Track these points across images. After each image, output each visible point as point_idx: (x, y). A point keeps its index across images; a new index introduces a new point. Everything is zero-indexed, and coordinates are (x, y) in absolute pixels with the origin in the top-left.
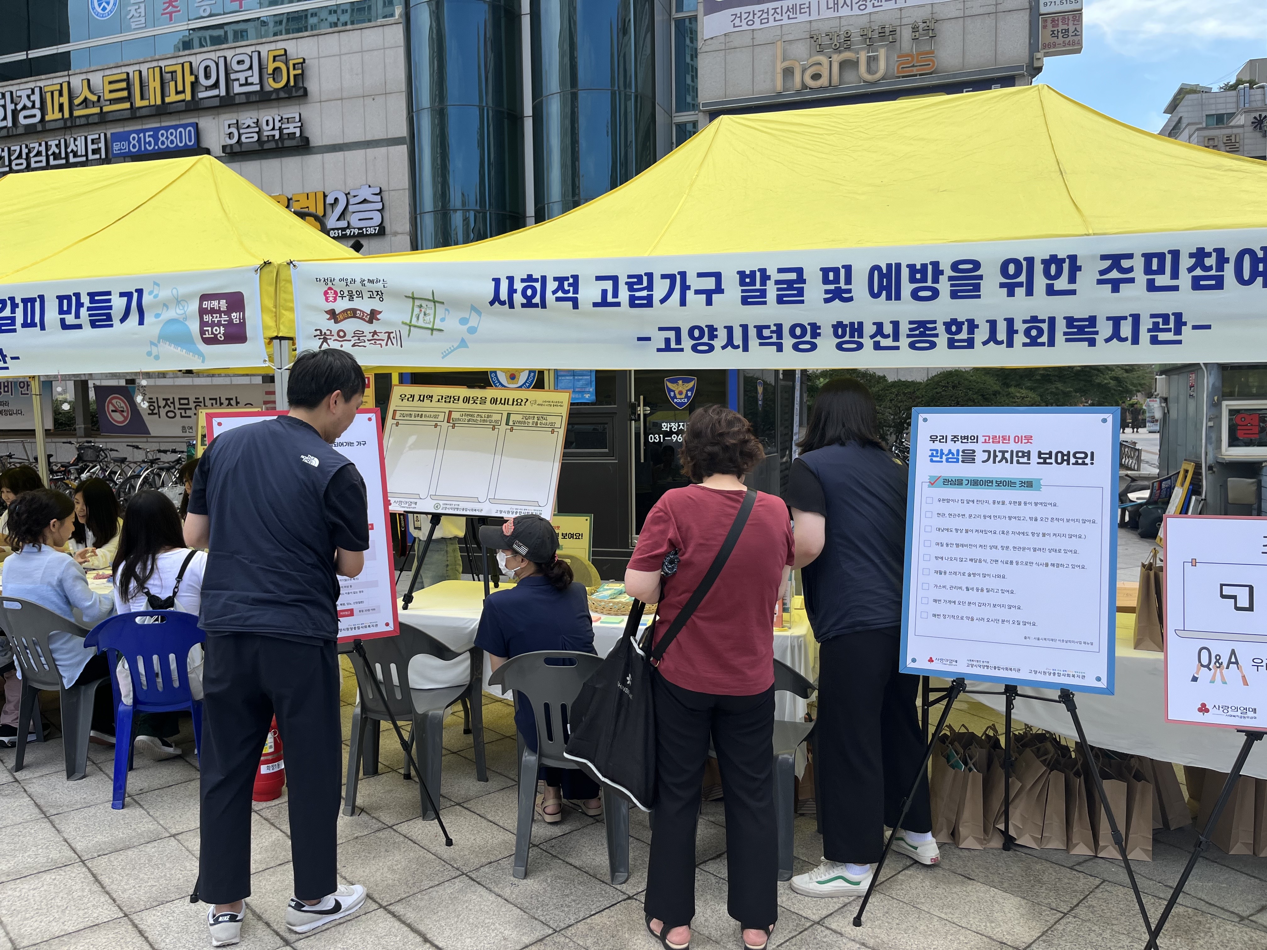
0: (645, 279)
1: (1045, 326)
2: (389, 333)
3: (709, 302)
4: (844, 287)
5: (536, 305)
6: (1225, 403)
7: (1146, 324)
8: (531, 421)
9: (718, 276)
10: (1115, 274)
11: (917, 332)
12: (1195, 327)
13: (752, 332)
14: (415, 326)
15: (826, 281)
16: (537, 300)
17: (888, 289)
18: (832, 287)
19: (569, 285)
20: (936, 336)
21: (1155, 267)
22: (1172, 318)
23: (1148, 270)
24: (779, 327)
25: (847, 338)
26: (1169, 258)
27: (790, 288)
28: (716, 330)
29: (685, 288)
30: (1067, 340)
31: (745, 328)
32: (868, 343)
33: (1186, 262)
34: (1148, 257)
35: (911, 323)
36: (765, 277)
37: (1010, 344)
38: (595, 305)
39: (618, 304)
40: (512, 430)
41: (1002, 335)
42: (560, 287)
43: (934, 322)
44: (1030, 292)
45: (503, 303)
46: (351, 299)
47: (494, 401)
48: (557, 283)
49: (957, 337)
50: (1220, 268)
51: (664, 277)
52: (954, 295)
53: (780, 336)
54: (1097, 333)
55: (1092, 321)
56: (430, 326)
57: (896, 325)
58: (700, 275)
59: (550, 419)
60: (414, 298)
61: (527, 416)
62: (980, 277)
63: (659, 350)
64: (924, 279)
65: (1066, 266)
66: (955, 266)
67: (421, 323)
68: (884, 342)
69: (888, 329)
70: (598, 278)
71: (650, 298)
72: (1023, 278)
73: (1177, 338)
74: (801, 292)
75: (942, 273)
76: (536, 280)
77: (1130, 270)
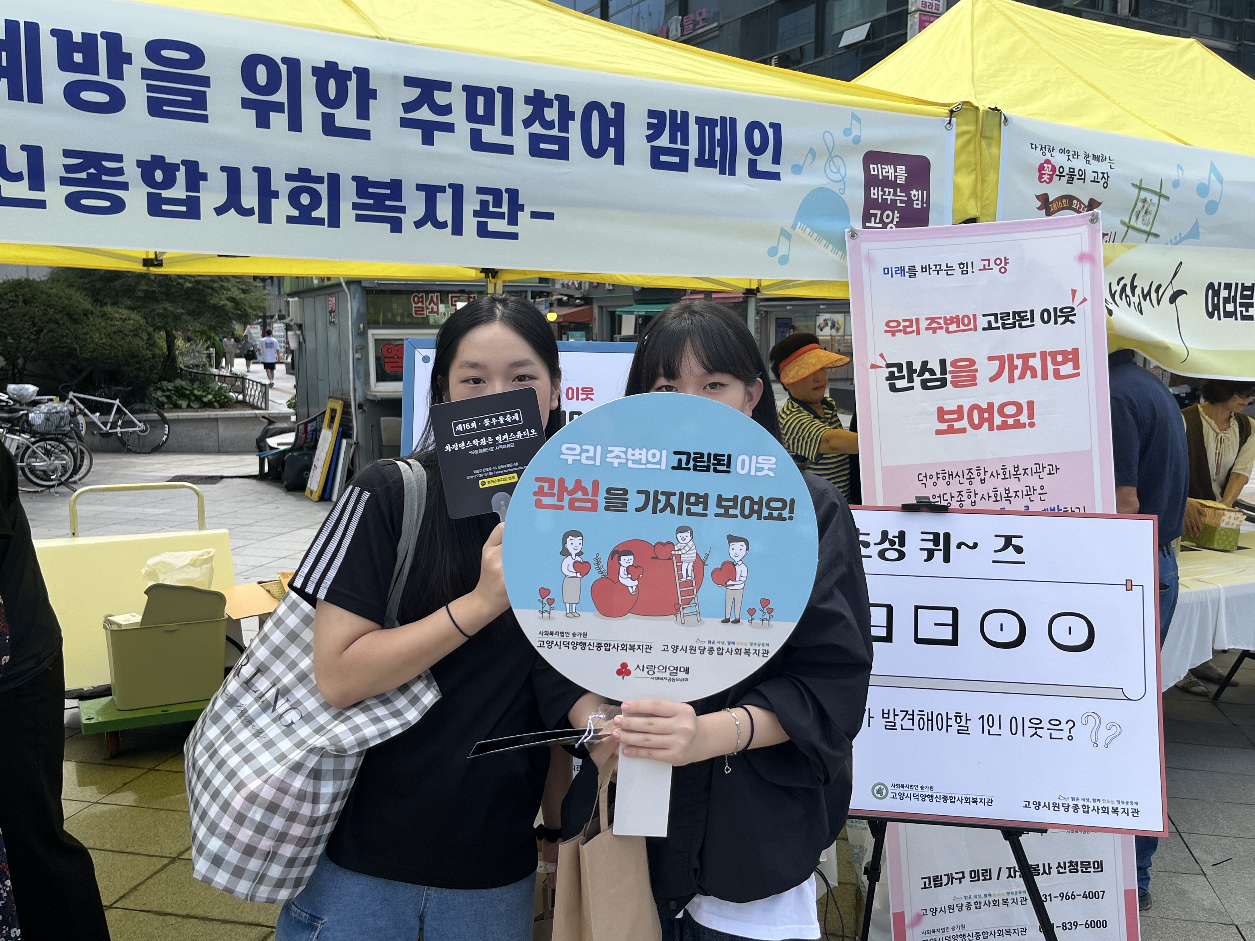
1: (323, 189)
6: (371, 332)
7: (471, 204)
10: (424, 114)
11: (83, 175)
12: (535, 215)
17: (11, 74)
20: (124, 186)
21: (480, 111)
22: (505, 196)
23: (471, 116)
26: (498, 97)
30: (359, 218)
33: (521, 111)
34: (472, 92)
35: (68, 153)
37: (265, 217)
41: (250, 199)
43: (118, 158)
44: (295, 125)
49: (165, 194)
50: (564, 128)
54: (402, 210)
55: (396, 187)
57: (34, 154)
62: (205, 81)
64: (91, 66)
65: (352, 85)
66: (154, 50)
68: (9, 189)
69: (17, 161)
72: (281, 96)
73: (512, 229)
75: (128, 58)
77: (447, 110)
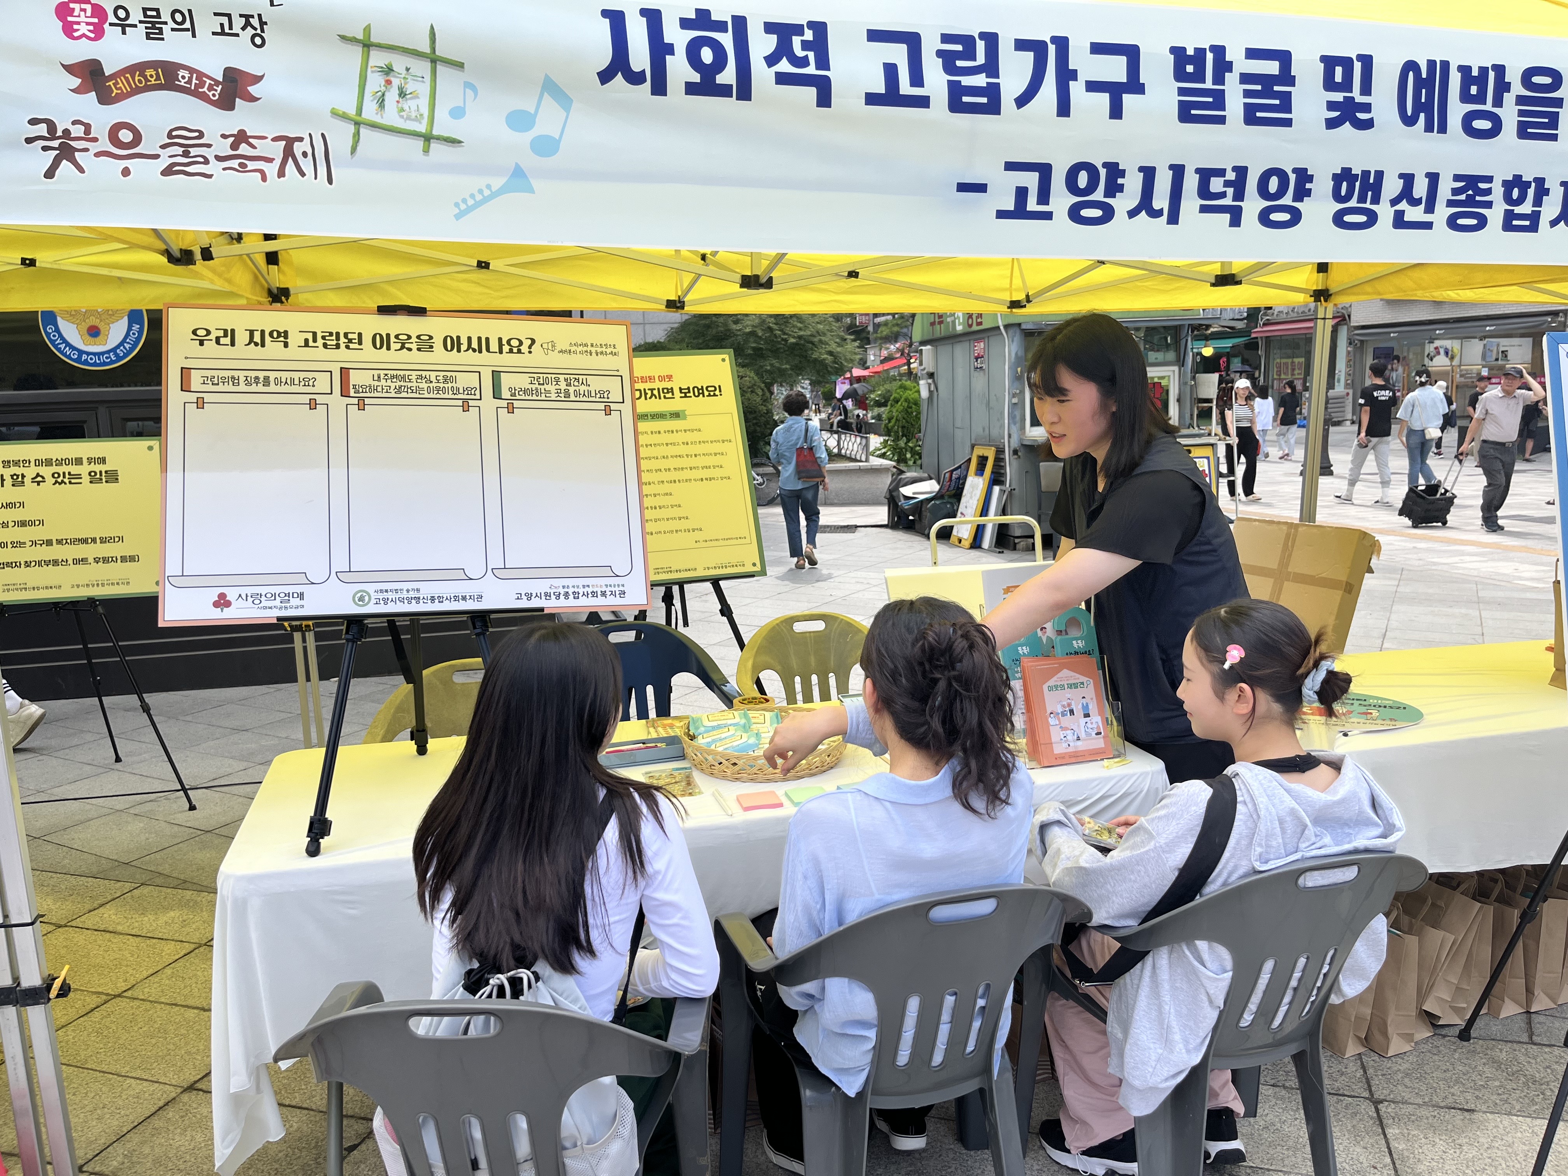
2: (290, 142)
3: (1116, 112)
4: (1360, 99)
5: (724, 91)
8: (552, 388)
9: (1132, 53)
11: (1463, 197)
13: (1191, 182)
15: (1329, 84)
19: (805, 45)
20: (1490, 205)
24: (1242, 172)
27: (1267, 92)
28: (1122, 174)
29: (1066, 75)
31: (1178, 171)
32: (1385, 211)
35: (1455, 178)
38: (872, 99)
40: (511, 409)
42: (783, 50)
45: (636, 78)
48: (774, 38)
49: (1518, 210)
52: (1523, 132)
53: (1239, 195)
56: (422, 128)
58: (1098, 49)
59: (596, 384)
60: (367, 45)
61: (541, 377)
63: (1002, 214)
67: (391, 117)
68: (1414, 214)
70: (875, 36)
71: (993, 92)
74: (1286, 103)
75: (1508, 87)
76: (721, 27)
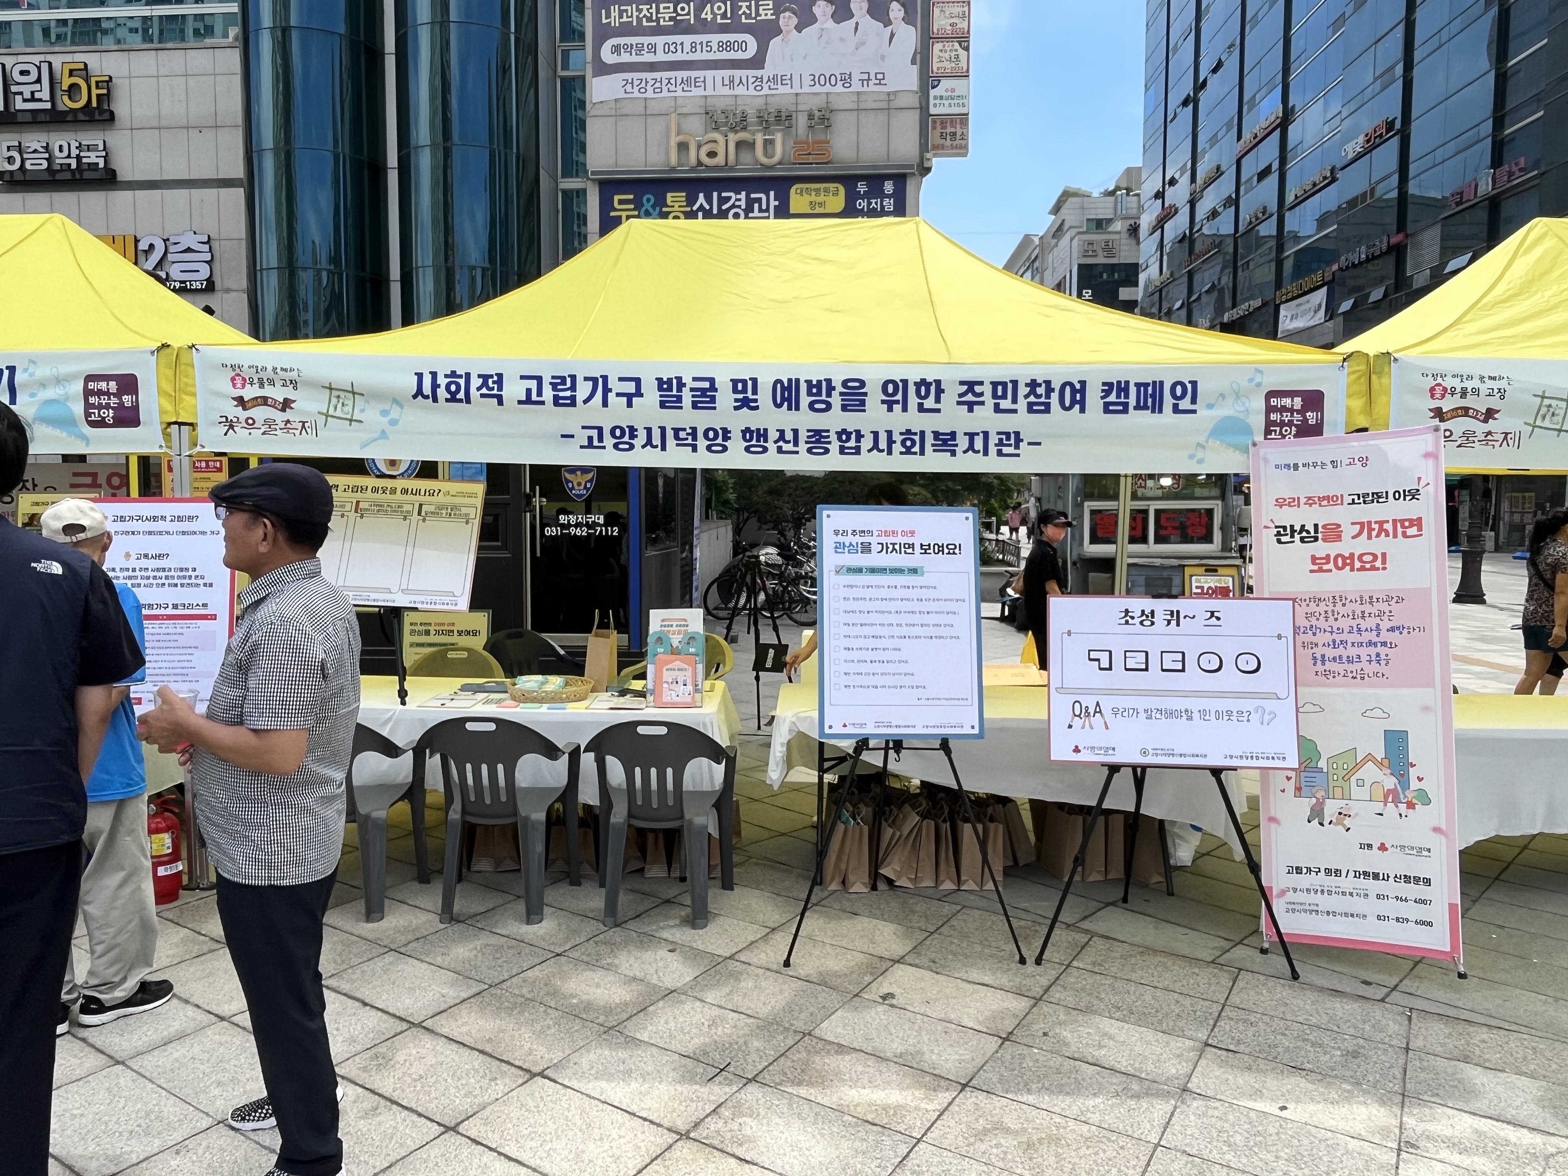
0: (569, 380)
1: (917, 438)
2: (304, 423)
3: (630, 405)
4: (751, 397)
5: (461, 401)
6: (1086, 504)
7: (993, 440)
8: (444, 512)
9: (638, 381)
10: (970, 397)
11: (814, 439)
12: (1030, 444)
13: (670, 434)
14: (332, 416)
15: (735, 390)
16: (461, 395)
17: (789, 400)
18: (741, 396)
19: (494, 382)
20: (829, 443)
21: (1000, 393)
22: (1013, 436)
23: (995, 396)
24: (694, 430)
25: (754, 442)
26: (1010, 386)
27: (703, 395)
28: (636, 430)
29: (606, 390)
30: (934, 451)
31: (663, 429)
32: (772, 446)
33: (1023, 390)
34: (995, 385)
35: (808, 431)
36: (681, 385)
37: (890, 452)
38: (520, 402)
39: (542, 403)
40: (424, 520)
41: (883, 445)
42: (485, 384)
43: (828, 431)
44: (905, 409)
45: (427, 397)
46: (262, 386)
47: (405, 491)
48: (481, 380)
49: (847, 445)
50: (1048, 396)
51: (586, 379)
52: (844, 408)
53: (695, 438)
54: (956, 445)
55: (953, 435)
56: (349, 417)
57: (796, 432)
58: (621, 379)
59: (464, 510)
60: (331, 389)
61: (440, 507)
62: (865, 394)
63: (582, 447)
64: (819, 393)
65: (933, 388)
66: (845, 383)
67: (338, 413)
68: (786, 447)
69: (789, 436)
70: (523, 377)
71: (573, 399)
72: (899, 397)
73: (1017, 452)
74: (713, 399)
75: (834, 388)
76: (460, 377)
77: (981, 394)
